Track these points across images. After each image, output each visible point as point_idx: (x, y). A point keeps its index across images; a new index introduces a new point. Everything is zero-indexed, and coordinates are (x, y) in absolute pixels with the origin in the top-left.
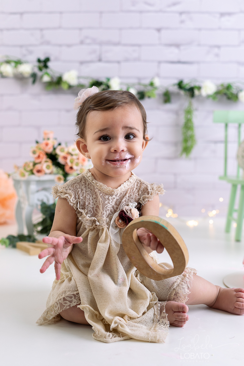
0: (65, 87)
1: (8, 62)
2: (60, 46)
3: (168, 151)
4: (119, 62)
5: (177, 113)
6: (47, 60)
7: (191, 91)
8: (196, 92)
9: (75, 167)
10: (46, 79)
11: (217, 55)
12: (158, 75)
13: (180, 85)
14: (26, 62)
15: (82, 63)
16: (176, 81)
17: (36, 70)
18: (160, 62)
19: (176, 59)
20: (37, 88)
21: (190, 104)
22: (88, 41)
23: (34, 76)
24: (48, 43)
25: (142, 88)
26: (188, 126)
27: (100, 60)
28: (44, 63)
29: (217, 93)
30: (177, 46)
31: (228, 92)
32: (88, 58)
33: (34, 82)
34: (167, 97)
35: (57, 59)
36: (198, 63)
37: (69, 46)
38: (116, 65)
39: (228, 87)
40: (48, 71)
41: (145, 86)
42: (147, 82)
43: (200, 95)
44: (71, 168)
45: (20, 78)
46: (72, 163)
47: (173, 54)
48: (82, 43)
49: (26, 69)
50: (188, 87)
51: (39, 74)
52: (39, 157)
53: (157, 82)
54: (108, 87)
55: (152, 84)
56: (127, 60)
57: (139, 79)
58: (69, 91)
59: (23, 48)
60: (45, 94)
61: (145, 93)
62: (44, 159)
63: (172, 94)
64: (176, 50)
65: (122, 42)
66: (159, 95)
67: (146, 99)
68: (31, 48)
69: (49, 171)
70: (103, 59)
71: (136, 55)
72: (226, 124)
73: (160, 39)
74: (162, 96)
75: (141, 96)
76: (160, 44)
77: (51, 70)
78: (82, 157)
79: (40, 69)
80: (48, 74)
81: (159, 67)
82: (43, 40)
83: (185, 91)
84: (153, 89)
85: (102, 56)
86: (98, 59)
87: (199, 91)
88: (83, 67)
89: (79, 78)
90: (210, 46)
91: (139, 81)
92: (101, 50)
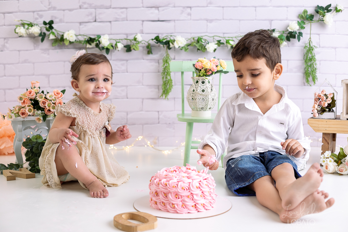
0: (67, 43)
1: (23, 25)
2: (64, 10)
3: (153, 92)
4: (110, 22)
5: (158, 62)
6: (51, 22)
7: (167, 44)
8: (171, 45)
9: (52, 110)
10: (52, 37)
11: (189, 14)
12: (142, 32)
13: (157, 39)
14: (37, 25)
15: (81, 23)
16: (154, 37)
17: (44, 30)
18: (143, 21)
19: (157, 19)
20: (46, 44)
21: (167, 55)
22: (85, 6)
23: (43, 36)
24: (54, 9)
25: (129, 43)
26: (166, 72)
27: (95, 21)
28: (50, 25)
29: (189, 45)
30: (157, 8)
31: (197, 45)
32: (86, 20)
33: (42, 40)
34: (149, 49)
35: (61, 21)
36: (174, 20)
37: (70, 10)
38: (109, 24)
39: (198, 40)
40: (53, 30)
41: (131, 40)
42: (131, 37)
43: (174, 48)
44: (49, 110)
45: (31, 36)
46: (49, 107)
47: (154, 14)
48: (80, 7)
49: (36, 30)
50: (164, 41)
51: (47, 33)
52: (24, 102)
53: (139, 38)
54: (100, 43)
55: (135, 39)
56: (116, 20)
57: (127, 34)
58: (71, 46)
59: (35, 13)
60: (53, 49)
61: (131, 46)
62: (27, 104)
63: (154, 46)
64: (157, 11)
65: (112, 7)
66: (143, 47)
67: (133, 51)
68: (41, 13)
69: (31, 114)
70: (98, 20)
71: (124, 16)
72: (182, 73)
73: (142, 3)
74: (146, 48)
75: (128, 49)
76: (143, 7)
77: (55, 30)
78: (58, 101)
79: (47, 30)
80: (53, 33)
81: (142, 24)
82: (50, 6)
83: (163, 45)
84: (136, 43)
85: (97, 18)
86: (94, 20)
87: (173, 44)
88: (81, 26)
89: (76, 36)
90: (184, 7)
91: (127, 37)
92: (96, 13)
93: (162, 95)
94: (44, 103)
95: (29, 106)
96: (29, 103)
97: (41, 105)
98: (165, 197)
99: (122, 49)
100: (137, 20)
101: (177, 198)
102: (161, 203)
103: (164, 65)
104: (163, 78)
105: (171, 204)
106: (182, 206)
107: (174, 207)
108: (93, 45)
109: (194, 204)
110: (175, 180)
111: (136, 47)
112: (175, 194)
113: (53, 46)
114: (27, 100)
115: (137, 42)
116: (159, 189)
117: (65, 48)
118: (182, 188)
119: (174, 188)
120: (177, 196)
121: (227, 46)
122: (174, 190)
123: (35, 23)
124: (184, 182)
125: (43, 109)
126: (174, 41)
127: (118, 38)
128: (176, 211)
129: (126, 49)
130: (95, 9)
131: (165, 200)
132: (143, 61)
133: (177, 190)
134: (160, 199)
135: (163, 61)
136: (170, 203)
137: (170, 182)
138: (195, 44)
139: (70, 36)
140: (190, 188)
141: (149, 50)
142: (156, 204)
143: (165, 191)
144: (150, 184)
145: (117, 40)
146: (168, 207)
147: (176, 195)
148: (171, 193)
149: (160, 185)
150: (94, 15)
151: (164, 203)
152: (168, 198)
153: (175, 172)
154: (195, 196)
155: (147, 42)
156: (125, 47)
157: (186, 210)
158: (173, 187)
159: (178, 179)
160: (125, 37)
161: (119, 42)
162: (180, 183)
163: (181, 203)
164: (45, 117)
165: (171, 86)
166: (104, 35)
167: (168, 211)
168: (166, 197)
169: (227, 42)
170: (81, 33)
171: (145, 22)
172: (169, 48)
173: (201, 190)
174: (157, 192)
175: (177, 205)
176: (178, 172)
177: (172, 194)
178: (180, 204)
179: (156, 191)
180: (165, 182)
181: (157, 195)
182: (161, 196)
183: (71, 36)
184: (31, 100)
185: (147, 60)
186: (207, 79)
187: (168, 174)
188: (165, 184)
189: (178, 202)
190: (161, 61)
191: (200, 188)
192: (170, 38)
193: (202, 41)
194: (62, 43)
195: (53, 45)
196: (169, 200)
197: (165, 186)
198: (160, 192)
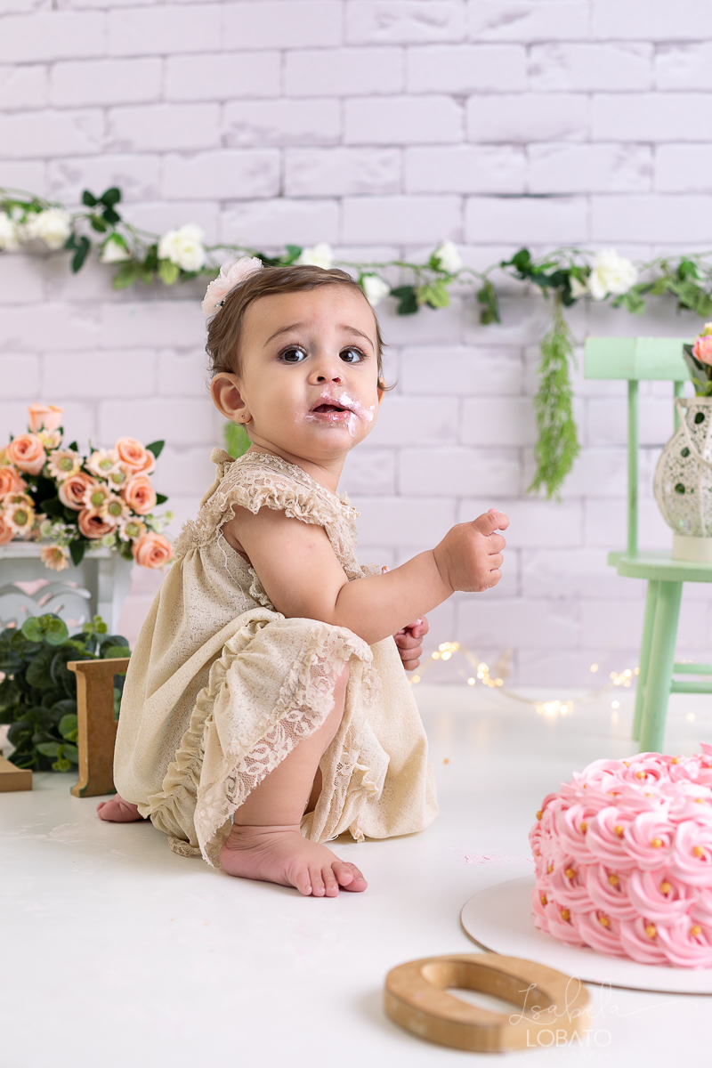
0: (169, 277)
1: (4, 206)
2: (161, 153)
3: (499, 474)
4: (338, 199)
5: (522, 354)
6: (112, 197)
7: (561, 282)
8: (577, 289)
9: (107, 518)
10: (113, 253)
11: (647, 171)
12: (460, 239)
13: (522, 264)
14: (58, 206)
15: (224, 203)
16: (509, 253)
17: (86, 229)
18: (465, 196)
19: (518, 189)
20: (89, 282)
21: (560, 325)
22: (244, 137)
23: (79, 250)
24: (126, 147)
25: (409, 278)
26: (552, 393)
27: (281, 195)
28: (106, 206)
29: (644, 290)
30: (521, 144)
31: (679, 289)
32: (245, 189)
33: (77, 265)
34: (488, 305)
35: (150, 194)
36: (588, 195)
37: (187, 153)
38: (332, 205)
39: (683, 272)
40: (120, 229)
41: (417, 269)
42: (421, 258)
43: (588, 297)
44: (98, 520)
45: (36, 252)
46: (98, 505)
47: (509, 169)
48: (225, 143)
49: (52, 226)
50: (549, 272)
51: (96, 238)
53: (452, 258)
55: (435, 264)
56: (363, 192)
57: (401, 247)
58: (185, 290)
59: (54, 165)
60: (115, 302)
61: (418, 292)
62: (11, 494)
63: (506, 293)
64: (518, 159)
65: (348, 139)
66: (464, 297)
67: (424, 310)
68: (74, 164)
69: (23, 531)
70: (291, 191)
71: (390, 176)
72: (633, 385)
73: (464, 127)
74: (474, 301)
75: (407, 301)
76: (466, 142)
77: (128, 227)
78: (132, 486)
79: (98, 226)
80: (119, 239)
81: (463, 209)
82: (110, 139)
83: (542, 286)
84: (439, 280)
85: (288, 182)
86: (276, 191)
87: (583, 283)
88: (227, 215)
89: (207, 249)
90: (626, 144)
91: (403, 256)
92: (282, 163)
93: (536, 484)
94: (77, 489)
95: (18, 500)
96: (19, 488)
97: (66, 497)
98: (612, 889)
99: (382, 302)
100: (443, 194)
102: (593, 916)
103: (547, 364)
104: (540, 417)
105: (639, 924)
106: (691, 935)
107: (654, 937)
110: (660, 815)
111: (436, 295)
112: (660, 879)
113: (114, 288)
114: (9, 475)
115: (443, 276)
116: (587, 851)
117: (162, 298)
118: (694, 852)
119: (656, 852)
120: (667, 888)
122: (657, 857)
123: (52, 199)
124: (700, 825)
125: (70, 516)
126: (588, 272)
127: (369, 260)
128: (663, 956)
129: (396, 302)
130: (282, 148)
131: (611, 904)
132: (460, 349)
133: (672, 859)
134: (586, 896)
135: (544, 347)
136: (633, 921)
137: (640, 821)
138: (669, 284)
139: (183, 247)
141: (485, 307)
142: (568, 920)
143: (614, 862)
144: (538, 831)
145: (366, 265)
146: (627, 934)
147: (665, 881)
148: (641, 872)
149: (591, 835)
150: (275, 173)
151: (607, 917)
152: (626, 896)
153: (651, 778)
155: (483, 277)
156: (395, 293)
157: (707, 954)
158: (652, 845)
159: (674, 808)
160: (394, 255)
161: (370, 275)
162: (682, 828)
163: (685, 921)
164: (79, 547)
165: (572, 448)
166: (314, 245)
167: (625, 956)
168: (618, 888)
170: (228, 239)
171: (473, 203)
172: (567, 300)
174: (574, 868)
175: (669, 929)
176: (664, 779)
177: (648, 877)
178: (681, 925)
179: (567, 861)
180: (614, 823)
181: (571, 880)
182: (592, 886)
183: (188, 250)
184: (27, 477)
185: (479, 346)
187: (624, 788)
188: (616, 828)
189: (674, 914)
190: (535, 352)
192: (571, 261)
193: (695, 276)
194: (150, 277)
195: (119, 284)
196: (629, 905)
197: (615, 839)
198: (588, 865)
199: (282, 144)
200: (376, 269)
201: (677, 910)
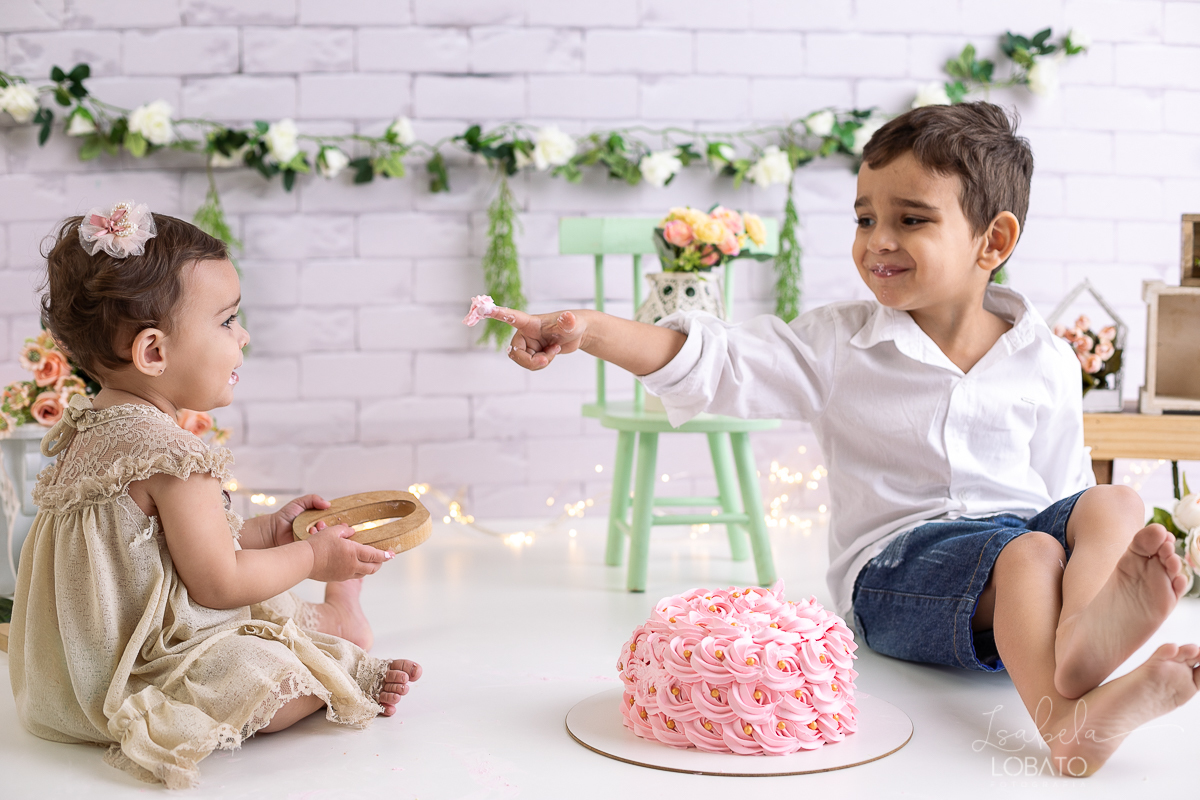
0: (137, 149)
2: (121, 30)
3: (449, 329)
4: (295, 76)
5: (468, 219)
6: (83, 72)
7: (506, 156)
8: (521, 159)
10: (80, 126)
11: (578, 54)
12: (412, 116)
13: (473, 139)
14: (23, 81)
15: (185, 79)
16: (462, 129)
17: (51, 102)
18: (414, 75)
19: (462, 68)
20: (55, 154)
21: (505, 192)
22: (203, 16)
23: (44, 121)
24: (86, 23)
25: (364, 150)
26: (499, 256)
27: (240, 72)
28: (73, 82)
29: (580, 161)
30: (465, 28)
31: (611, 160)
32: (206, 66)
33: (44, 137)
34: (437, 175)
35: (111, 70)
36: (525, 75)
37: (147, 30)
38: (289, 82)
39: (612, 145)
40: (86, 103)
41: (373, 142)
42: (378, 131)
43: (531, 168)
47: (453, 51)
48: (185, 21)
49: (21, 100)
50: (495, 145)
51: (60, 112)
52: (48, 368)
53: (406, 132)
54: (264, 148)
55: (391, 138)
56: (318, 70)
57: (356, 122)
58: (150, 162)
59: (12, 39)
60: (79, 173)
61: (375, 163)
62: (62, 378)
63: (454, 163)
64: (461, 41)
65: (303, 20)
66: (415, 168)
67: (378, 180)
68: (33, 38)
70: (250, 68)
71: (344, 55)
72: (599, 259)
73: (412, 10)
74: (424, 171)
75: (363, 171)
76: (414, 24)
77: (93, 101)
79: (63, 100)
80: (85, 113)
81: (412, 86)
82: (70, 15)
83: (488, 157)
84: (393, 152)
85: (247, 59)
86: (235, 68)
87: (527, 155)
88: (188, 91)
89: (174, 123)
90: (559, 29)
91: (357, 129)
92: (241, 42)
93: (486, 336)
95: (67, 383)
96: (66, 371)
98: (714, 700)
99: (342, 173)
100: (393, 72)
101: (761, 702)
102: (698, 723)
103: (494, 227)
104: (488, 277)
105: (738, 726)
106: (777, 729)
107: (751, 735)
108: (238, 155)
109: (815, 716)
110: (746, 640)
111: (393, 166)
112: (753, 689)
113: (81, 160)
114: (57, 360)
115: (397, 148)
116: (691, 673)
117: (126, 170)
118: (779, 666)
119: (750, 669)
120: (759, 696)
121: (710, 165)
122: (753, 672)
123: (12, 73)
124: (780, 644)
126: (532, 147)
127: (328, 133)
128: (761, 747)
129: (353, 172)
130: (240, 27)
131: (714, 712)
132: (412, 216)
133: (764, 673)
134: (691, 709)
135: (491, 212)
136: (733, 723)
137: (736, 644)
138: (601, 155)
139: (152, 122)
140: (804, 661)
141: (436, 176)
142: (673, 728)
143: (715, 679)
145: (325, 138)
146: (728, 732)
147: (757, 690)
148: (740, 685)
149: (694, 656)
150: (234, 50)
151: (709, 723)
152: (727, 704)
154: (816, 691)
155: (435, 149)
156: (353, 164)
157: (791, 743)
158: (746, 664)
159: (754, 633)
160: (348, 129)
161: (331, 148)
162: (768, 647)
163: (774, 718)
166: (277, 121)
167: (730, 752)
168: (719, 699)
169: (713, 150)
170: (188, 114)
171: (421, 81)
172: (511, 169)
173: (833, 667)
174: (679, 687)
175: (761, 726)
176: (733, 611)
177: (744, 688)
178: (771, 722)
179: (672, 682)
180: (714, 650)
181: (676, 697)
182: (697, 698)
183: (159, 125)
185: (430, 212)
186: (708, 280)
187: (706, 621)
188: (717, 653)
189: (765, 715)
190: (482, 218)
191: (830, 661)
192: (514, 134)
193: (623, 148)
194: (116, 148)
195: (85, 155)
196: (729, 711)
197: (718, 662)
198: (692, 684)
199: (241, 23)
200: (337, 142)
201: (767, 712)
